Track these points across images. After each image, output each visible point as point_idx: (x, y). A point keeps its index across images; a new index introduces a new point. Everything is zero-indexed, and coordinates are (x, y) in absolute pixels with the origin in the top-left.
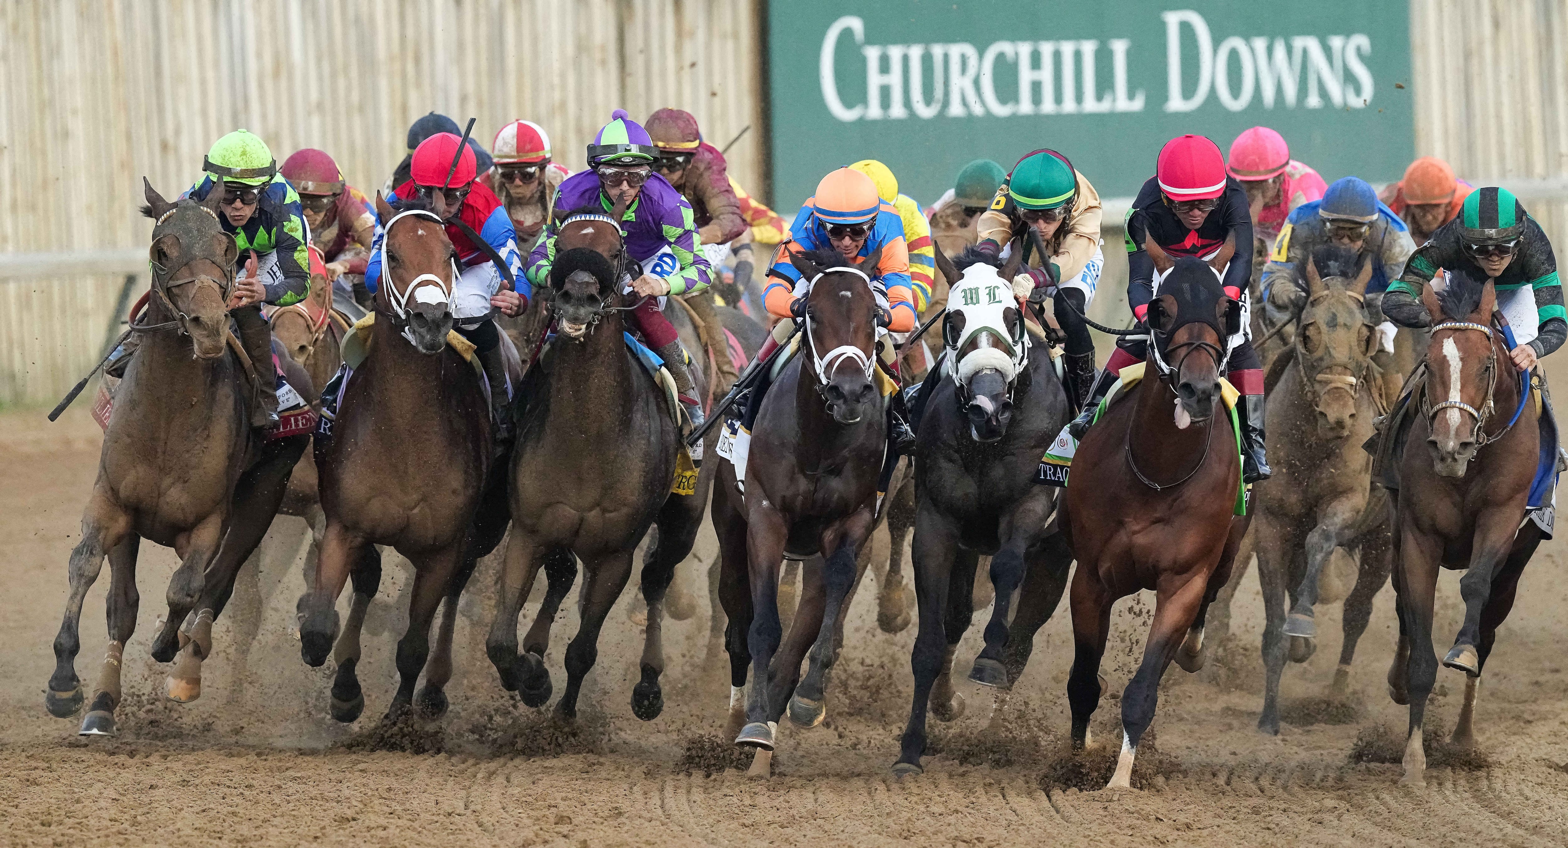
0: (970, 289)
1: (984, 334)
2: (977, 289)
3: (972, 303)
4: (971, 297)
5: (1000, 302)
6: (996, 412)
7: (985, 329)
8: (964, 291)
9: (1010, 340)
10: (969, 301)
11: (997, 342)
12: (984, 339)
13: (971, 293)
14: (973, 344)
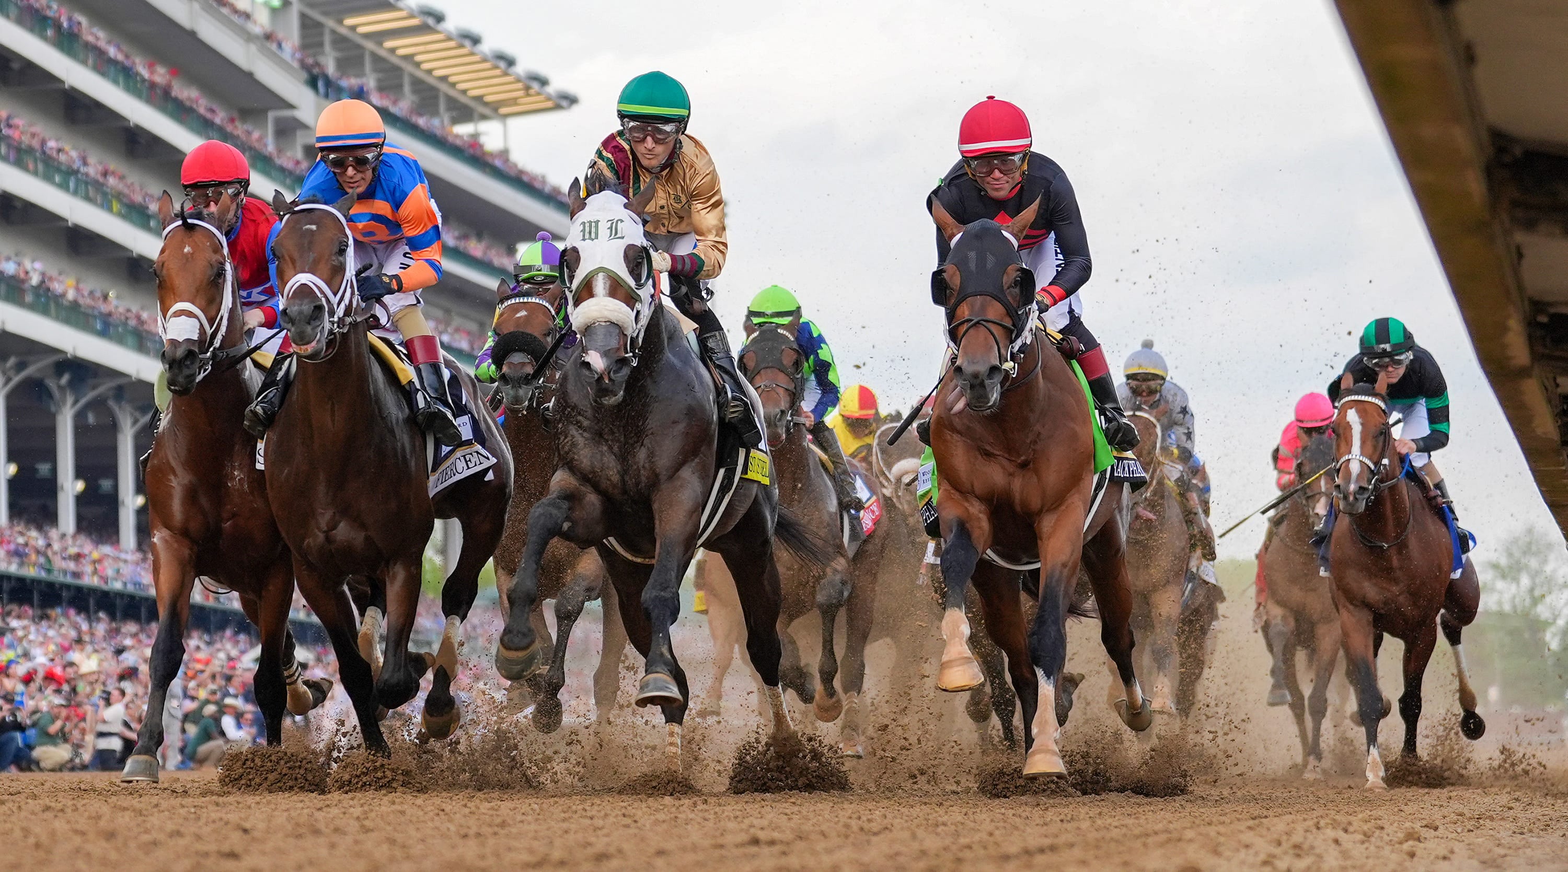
0: (590, 222)
1: (601, 275)
2: (597, 222)
3: (590, 238)
4: (591, 230)
5: (623, 238)
6: (608, 370)
7: (601, 269)
8: (584, 223)
9: (632, 283)
10: (587, 236)
11: (616, 289)
12: (600, 286)
13: (590, 227)
14: (586, 291)
